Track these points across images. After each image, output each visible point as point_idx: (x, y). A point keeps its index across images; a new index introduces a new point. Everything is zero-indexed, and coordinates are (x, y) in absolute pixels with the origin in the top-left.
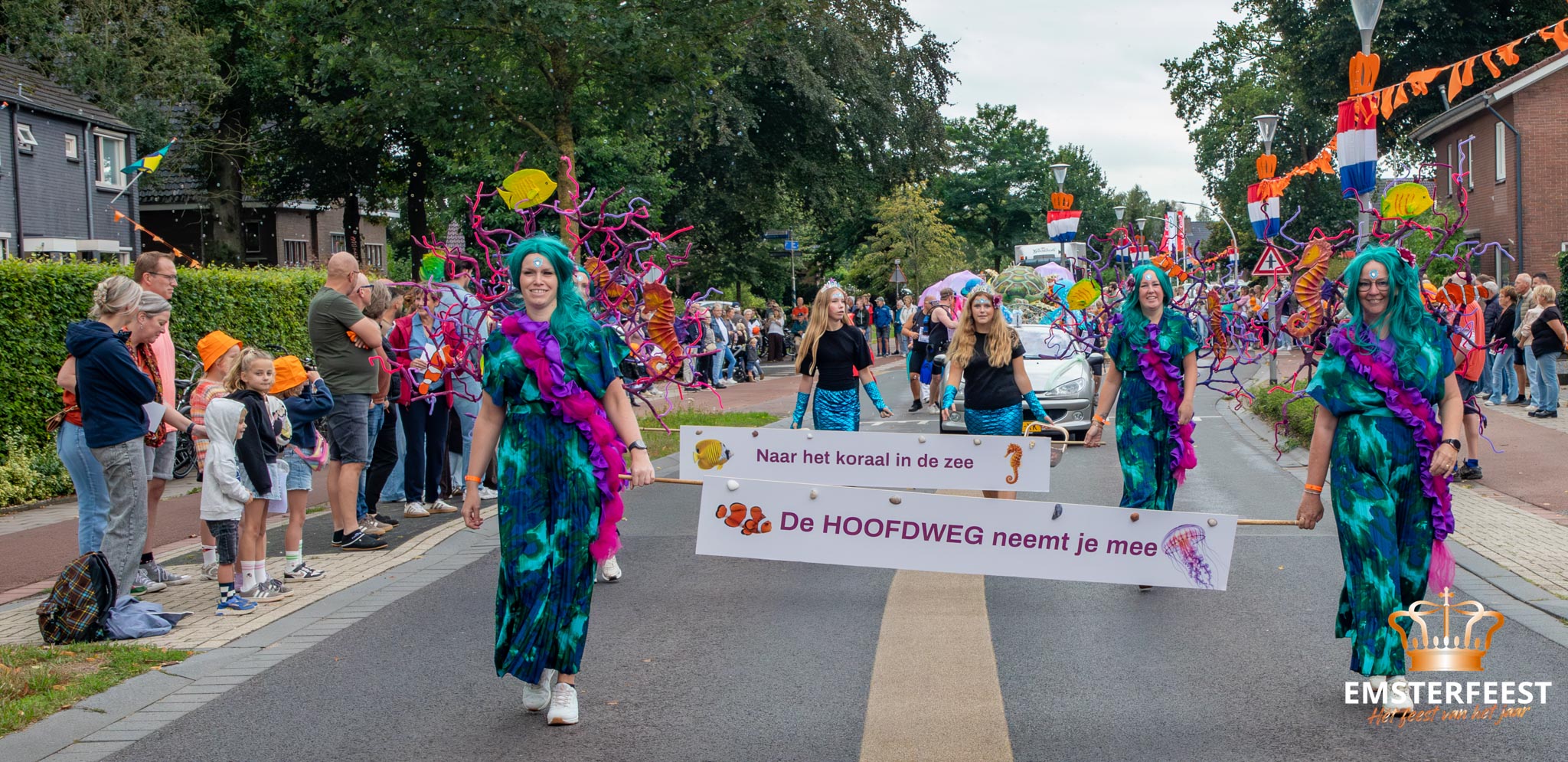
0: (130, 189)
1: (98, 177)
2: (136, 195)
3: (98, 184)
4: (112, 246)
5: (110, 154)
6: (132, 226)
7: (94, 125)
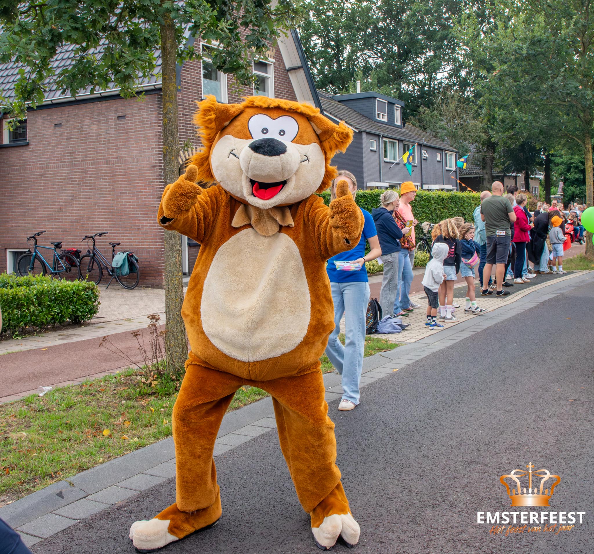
0: (456, 169)
1: (446, 166)
2: (458, 172)
3: (447, 168)
4: (449, 187)
5: (450, 159)
6: (456, 181)
7: (445, 150)
